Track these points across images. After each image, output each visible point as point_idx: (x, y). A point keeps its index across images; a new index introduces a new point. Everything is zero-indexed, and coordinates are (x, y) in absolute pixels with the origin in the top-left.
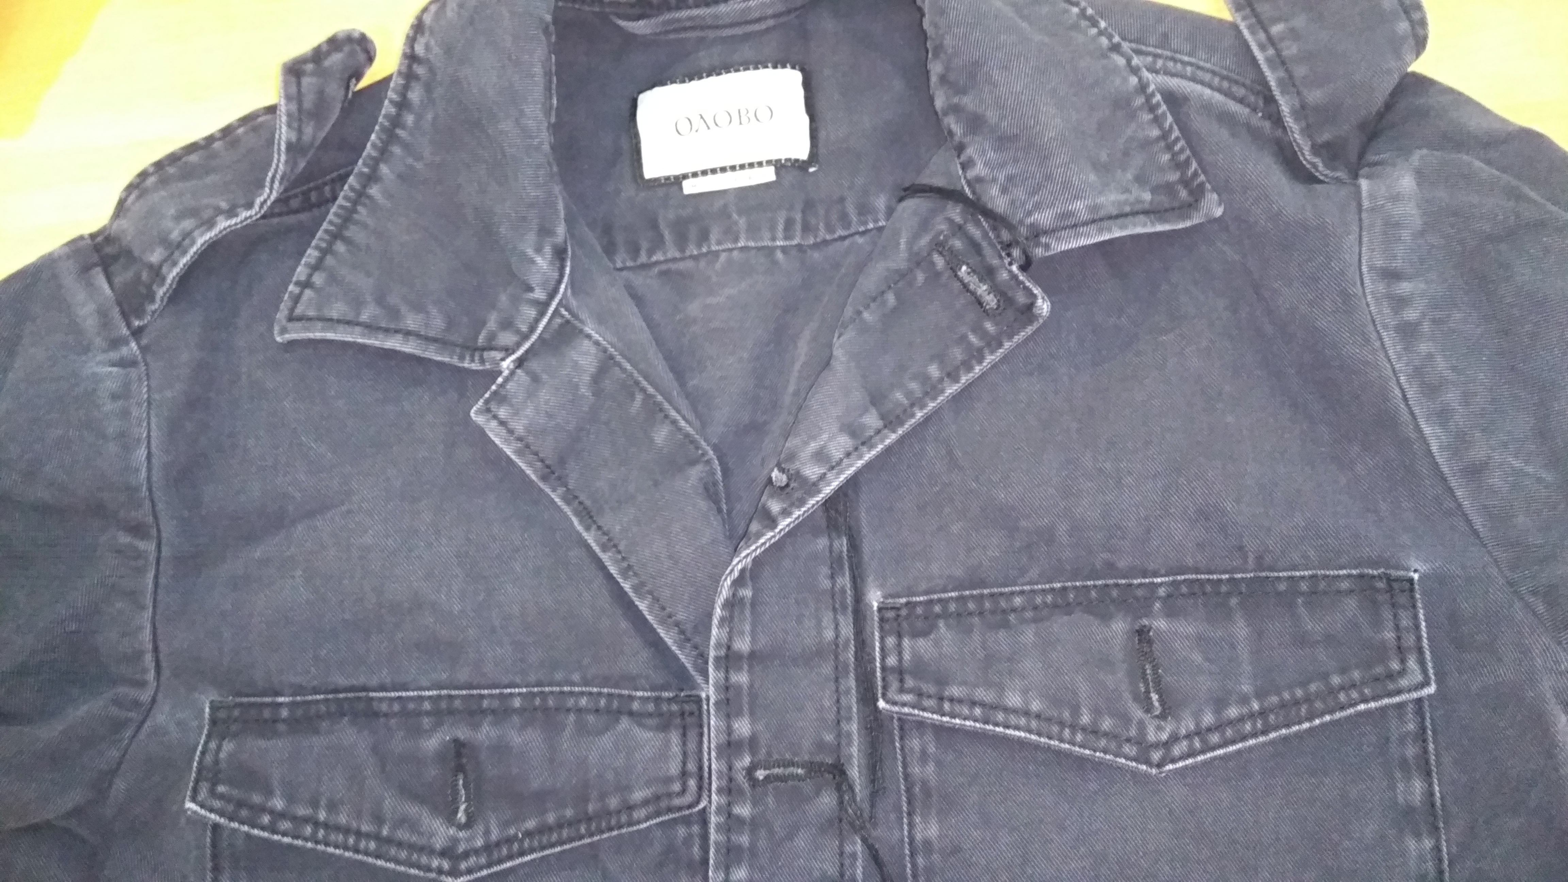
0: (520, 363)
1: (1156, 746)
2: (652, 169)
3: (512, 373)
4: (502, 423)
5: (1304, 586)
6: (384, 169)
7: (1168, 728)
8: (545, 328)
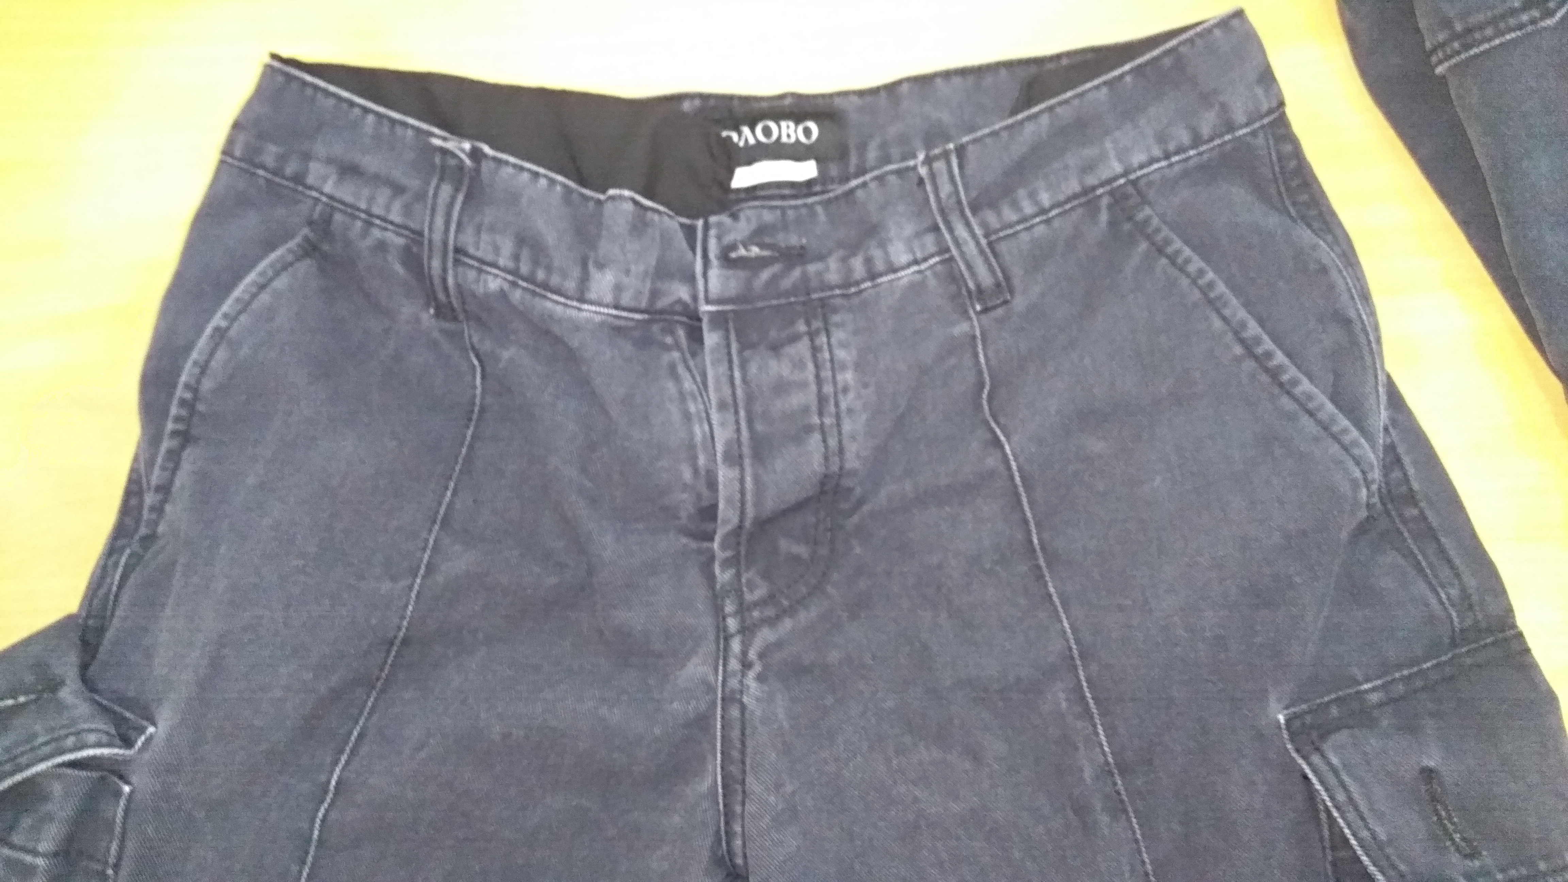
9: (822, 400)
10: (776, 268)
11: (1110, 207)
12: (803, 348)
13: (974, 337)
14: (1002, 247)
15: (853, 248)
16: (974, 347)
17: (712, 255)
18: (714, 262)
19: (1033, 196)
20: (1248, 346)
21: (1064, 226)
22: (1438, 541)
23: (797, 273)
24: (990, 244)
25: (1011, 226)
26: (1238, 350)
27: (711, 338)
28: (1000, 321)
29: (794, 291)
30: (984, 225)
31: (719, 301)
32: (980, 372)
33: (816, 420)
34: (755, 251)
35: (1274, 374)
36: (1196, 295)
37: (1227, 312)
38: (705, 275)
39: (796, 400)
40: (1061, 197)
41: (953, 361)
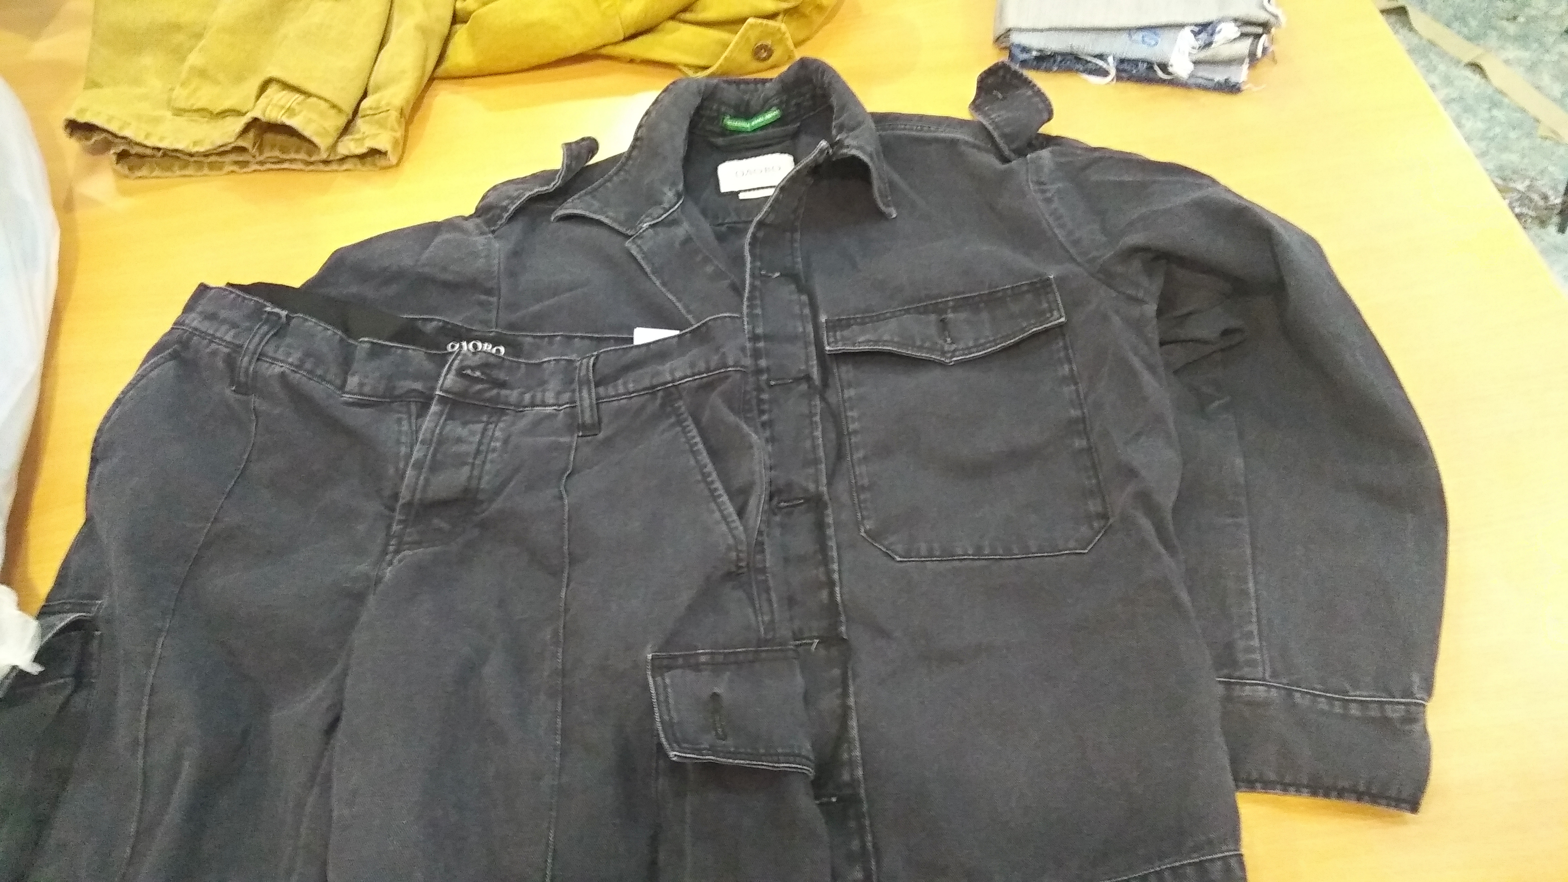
0: (651, 226)
1: (949, 352)
2: (724, 188)
3: (647, 229)
4: (638, 246)
5: (1009, 292)
6: (615, 178)
7: (954, 347)
8: (665, 218)
9: (478, 452)
10: (486, 386)
11: (663, 398)
12: (479, 427)
13: (571, 447)
14: (603, 406)
15: (529, 389)
16: (569, 452)
17: (454, 367)
18: (453, 372)
19: (625, 384)
20: (705, 476)
21: (637, 401)
22: (769, 594)
23: (495, 392)
24: (597, 404)
25: (610, 397)
26: (699, 477)
27: (434, 408)
28: (588, 442)
29: (489, 400)
30: (597, 393)
31: (446, 391)
32: (568, 464)
33: (471, 460)
34: (478, 374)
35: (712, 491)
36: (687, 447)
37: (700, 458)
38: (447, 374)
39: (464, 448)
40: (640, 387)
41: (555, 454)
